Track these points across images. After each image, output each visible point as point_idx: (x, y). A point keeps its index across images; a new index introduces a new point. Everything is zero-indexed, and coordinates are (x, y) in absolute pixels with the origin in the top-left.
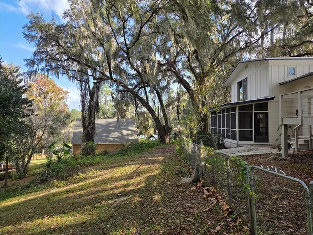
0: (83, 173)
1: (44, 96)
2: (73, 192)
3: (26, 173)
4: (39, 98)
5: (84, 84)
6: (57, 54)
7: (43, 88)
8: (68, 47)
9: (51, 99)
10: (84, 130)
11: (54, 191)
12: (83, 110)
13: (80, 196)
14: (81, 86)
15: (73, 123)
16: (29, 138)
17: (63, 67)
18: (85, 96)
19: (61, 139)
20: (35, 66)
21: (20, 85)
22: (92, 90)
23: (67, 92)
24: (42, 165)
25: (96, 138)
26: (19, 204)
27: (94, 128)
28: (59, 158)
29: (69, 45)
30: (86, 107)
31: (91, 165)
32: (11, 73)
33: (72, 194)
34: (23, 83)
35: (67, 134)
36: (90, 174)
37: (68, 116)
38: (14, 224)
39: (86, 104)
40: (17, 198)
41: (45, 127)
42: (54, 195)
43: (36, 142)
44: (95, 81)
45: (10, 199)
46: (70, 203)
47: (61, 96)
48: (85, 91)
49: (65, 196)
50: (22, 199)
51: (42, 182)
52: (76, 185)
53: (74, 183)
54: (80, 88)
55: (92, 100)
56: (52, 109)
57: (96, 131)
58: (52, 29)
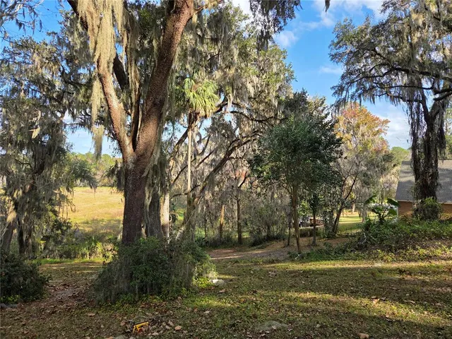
0: (423, 247)
1: (354, 131)
2: (410, 274)
3: (336, 233)
4: (347, 135)
5: (415, 104)
6: (372, 69)
7: (352, 121)
8: (390, 53)
9: (363, 135)
10: (416, 179)
11: (379, 265)
12: (414, 147)
13: (424, 283)
14: (411, 108)
15: (396, 168)
16: (337, 188)
17: (382, 86)
18: (418, 124)
19: (378, 192)
20: (344, 93)
21: (326, 120)
22: (431, 112)
23: (387, 122)
24: (358, 226)
25: (440, 192)
26: (336, 270)
27: (435, 176)
28: (382, 219)
29: (392, 49)
30: (419, 142)
31: (438, 237)
32: (316, 108)
33: (409, 276)
34: (329, 118)
35: (387, 185)
36: (439, 252)
37: (388, 158)
38: (335, 294)
39: (420, 137)
40: (332, 262)
41: (356, 174)
42: (381, 270)
43: (345, 194)
44: (437, 96)
45: (324, 262)
46: (408, 291)
47: (377, 129)
48: (418, 116)
49: (398, 277)
50: (338, 265)
51: (360, 248)
52: (413, 264)
53: (409, 261)
54: (409, 112)
55: (431, 128)
56: (365, 149)
57: (441, 181)
58: (366, 35)
